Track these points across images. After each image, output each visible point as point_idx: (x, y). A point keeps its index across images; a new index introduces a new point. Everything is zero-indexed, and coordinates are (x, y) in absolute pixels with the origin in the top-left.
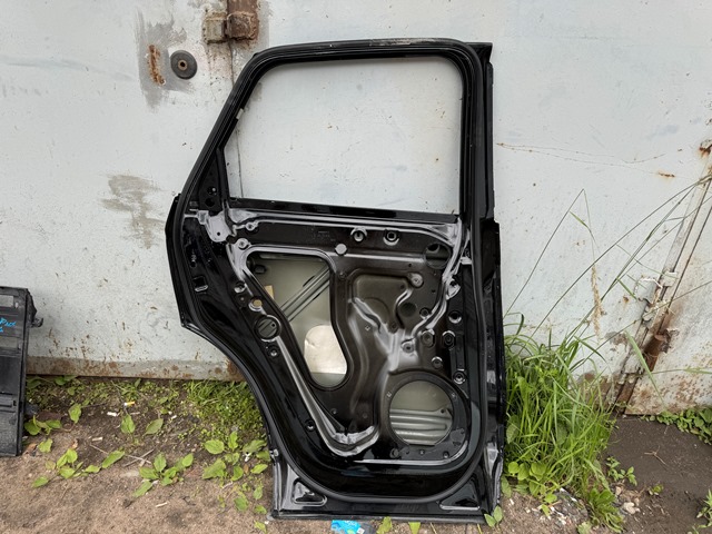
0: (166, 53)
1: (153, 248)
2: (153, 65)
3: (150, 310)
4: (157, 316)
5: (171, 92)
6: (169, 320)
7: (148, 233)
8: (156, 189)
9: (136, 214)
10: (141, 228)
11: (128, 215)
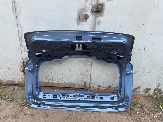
0: (83, 14)
2: (80, 17)
5: (83, 22)
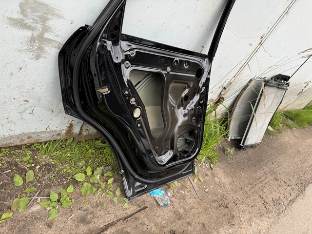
1: (41, 60)
3: (23, 103)
4: (26, 106)
6: (35, 108)
7: (41, 49)
8: (60, 17)
9: (36, 33)
10: (36, 45)
11: (29, 33)
